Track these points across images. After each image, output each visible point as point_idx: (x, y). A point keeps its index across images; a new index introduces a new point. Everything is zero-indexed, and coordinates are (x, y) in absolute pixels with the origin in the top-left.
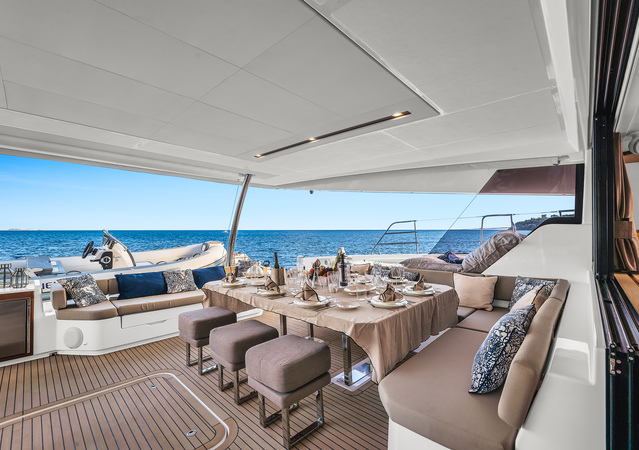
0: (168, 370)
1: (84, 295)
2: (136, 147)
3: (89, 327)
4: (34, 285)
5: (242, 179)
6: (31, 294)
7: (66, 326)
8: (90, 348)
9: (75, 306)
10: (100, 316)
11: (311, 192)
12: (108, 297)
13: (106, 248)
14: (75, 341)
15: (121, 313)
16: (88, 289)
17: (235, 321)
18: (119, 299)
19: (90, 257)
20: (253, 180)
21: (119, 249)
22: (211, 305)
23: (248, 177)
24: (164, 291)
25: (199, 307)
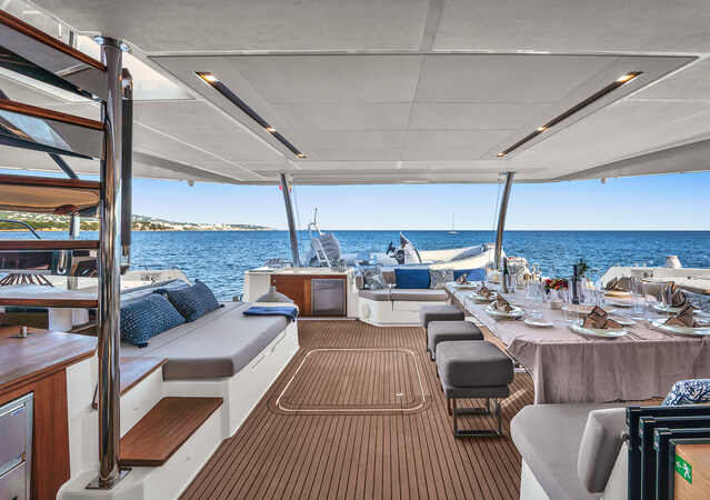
0: (412, 349)
1: (373, 281)
2: (399, 167)
3: (374, 304)
4: (349, 271)
5: (504, 177)
6: (345, 277)
7: (363, 301)
8: (374, 320)
9: (368, 289)
10: (380, 298)
11: (603, 181)
12: (390, 285)
13: (400, 248)
14: (366, 315)
15: (393, 299)
16: (376, 277)
17: (463, 320)
18: (396, 288)
19: (391, 254)
20: (515, 177)
21: (409, 248)
22: (452, 303)
23: (510, 175)
24: (428, 287)
25: (445, 303)
